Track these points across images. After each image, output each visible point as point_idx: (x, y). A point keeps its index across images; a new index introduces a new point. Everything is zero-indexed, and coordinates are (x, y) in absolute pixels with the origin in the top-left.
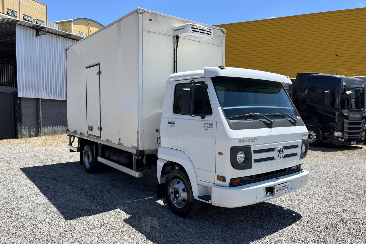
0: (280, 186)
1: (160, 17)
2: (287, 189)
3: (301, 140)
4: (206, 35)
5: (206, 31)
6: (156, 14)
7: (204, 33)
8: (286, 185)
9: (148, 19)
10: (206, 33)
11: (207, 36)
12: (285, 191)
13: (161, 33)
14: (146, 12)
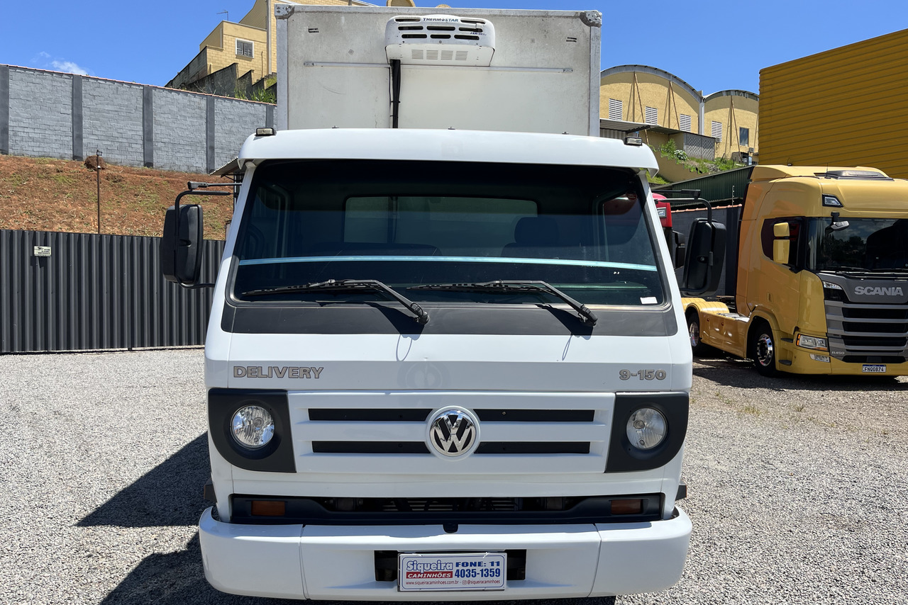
0: (435, 560)
1: (343, 18)
2: (484, 579)
3: (613, 395)
4: (456, 43)
5: (457, 29)
6: (328, 12)
7: (448, 37)
8: (477, 560)
9: (306, 29)
10: (457, 37)
11: (461, 43)
12: (469, 582)
13: (347, 61)
14: (299, 12)
